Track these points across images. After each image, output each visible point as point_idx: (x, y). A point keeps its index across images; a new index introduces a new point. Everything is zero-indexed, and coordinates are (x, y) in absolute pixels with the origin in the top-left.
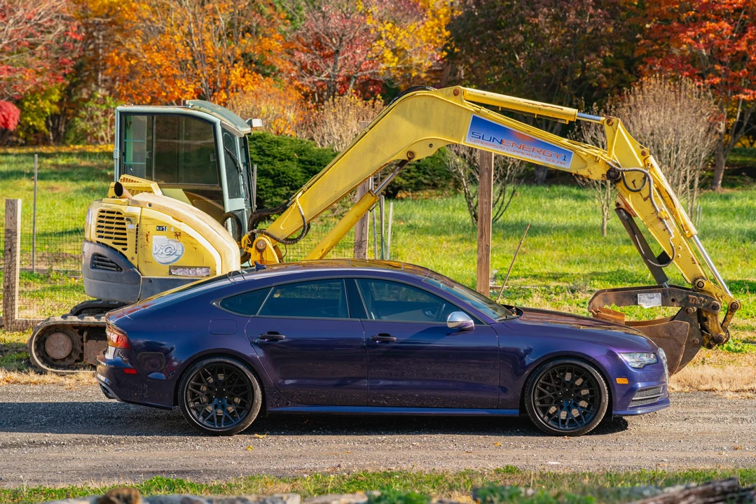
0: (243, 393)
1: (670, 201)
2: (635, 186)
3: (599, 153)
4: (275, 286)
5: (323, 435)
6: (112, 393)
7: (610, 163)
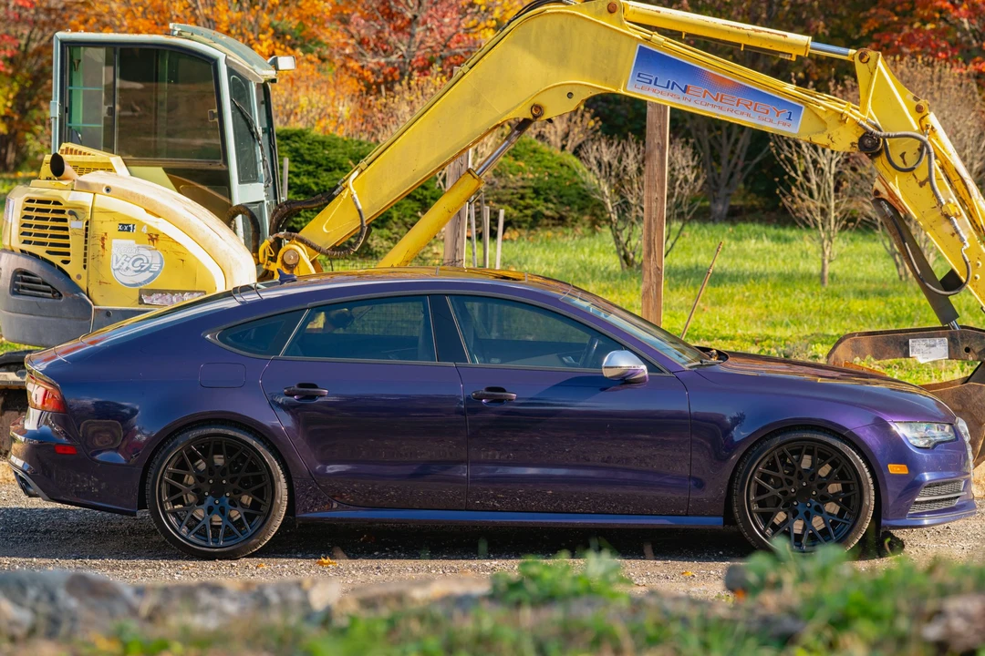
0: (256, 487)
1: (963, 187)
2: (904, 163)
3: (847, 109)
4: (312, 308)
5: (391, 558)
6: (34, 488)
7: (864, 124)
